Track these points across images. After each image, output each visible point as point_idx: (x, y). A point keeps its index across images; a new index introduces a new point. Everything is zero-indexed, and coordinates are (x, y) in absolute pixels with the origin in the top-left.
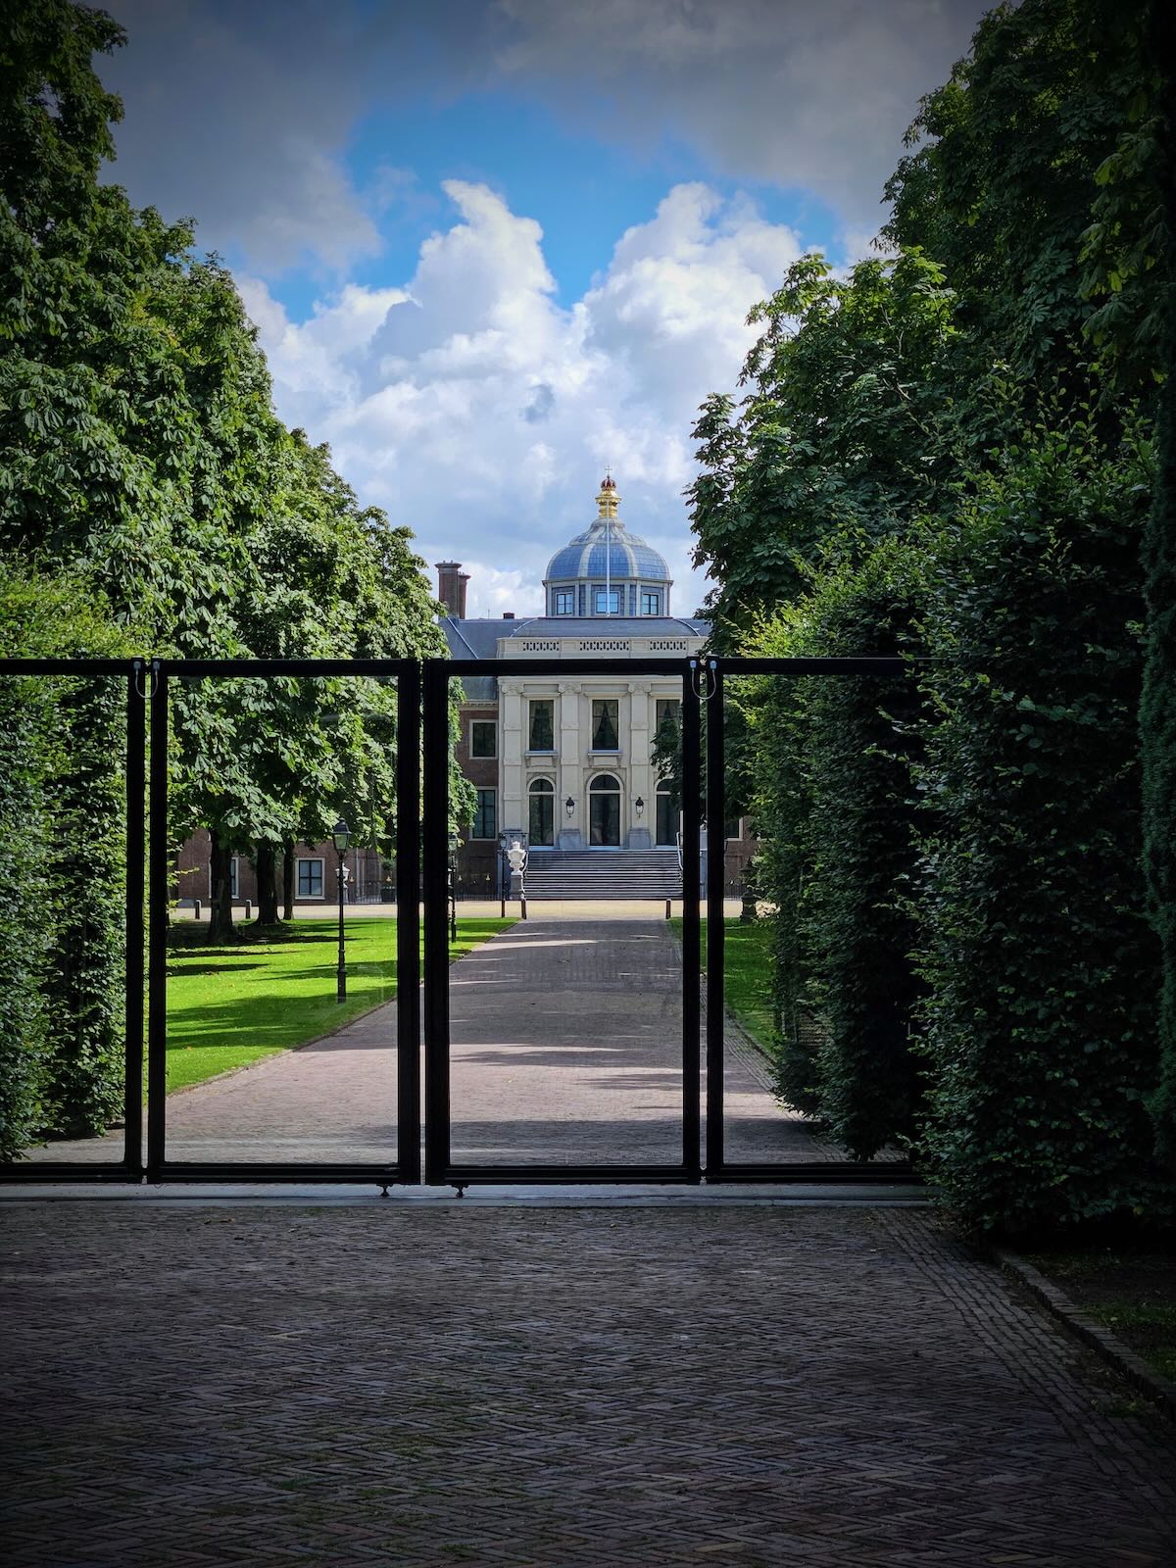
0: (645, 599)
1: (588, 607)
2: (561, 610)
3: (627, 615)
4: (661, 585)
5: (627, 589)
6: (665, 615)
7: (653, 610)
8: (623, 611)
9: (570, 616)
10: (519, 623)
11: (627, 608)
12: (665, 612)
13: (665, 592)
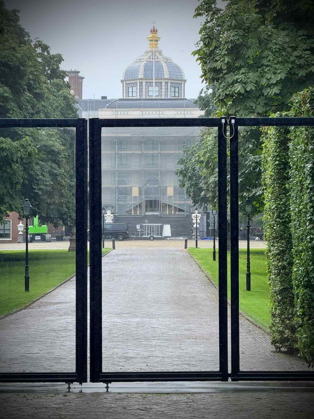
0: (173, 89)
1: (144, 93)
2: (130, 95)
3: (163, 97)
4: (180, 82)
5: (163, 84)
6: (183, 97)
7: (177, 95)
8: (161, 95)
9: (135, 98)
10: (109, 101)
11: (163, 93)
12: (183, 95)
13: (183, 85)
